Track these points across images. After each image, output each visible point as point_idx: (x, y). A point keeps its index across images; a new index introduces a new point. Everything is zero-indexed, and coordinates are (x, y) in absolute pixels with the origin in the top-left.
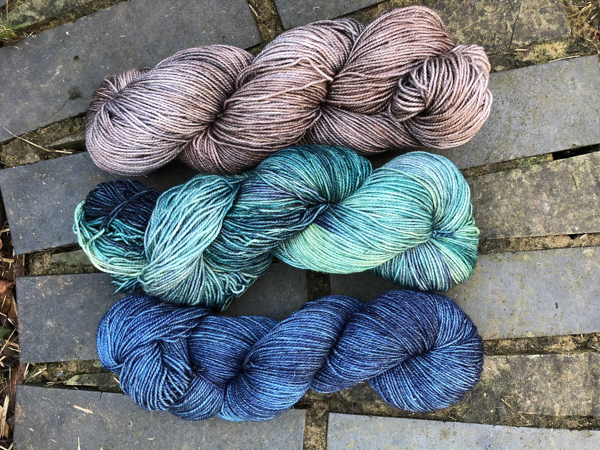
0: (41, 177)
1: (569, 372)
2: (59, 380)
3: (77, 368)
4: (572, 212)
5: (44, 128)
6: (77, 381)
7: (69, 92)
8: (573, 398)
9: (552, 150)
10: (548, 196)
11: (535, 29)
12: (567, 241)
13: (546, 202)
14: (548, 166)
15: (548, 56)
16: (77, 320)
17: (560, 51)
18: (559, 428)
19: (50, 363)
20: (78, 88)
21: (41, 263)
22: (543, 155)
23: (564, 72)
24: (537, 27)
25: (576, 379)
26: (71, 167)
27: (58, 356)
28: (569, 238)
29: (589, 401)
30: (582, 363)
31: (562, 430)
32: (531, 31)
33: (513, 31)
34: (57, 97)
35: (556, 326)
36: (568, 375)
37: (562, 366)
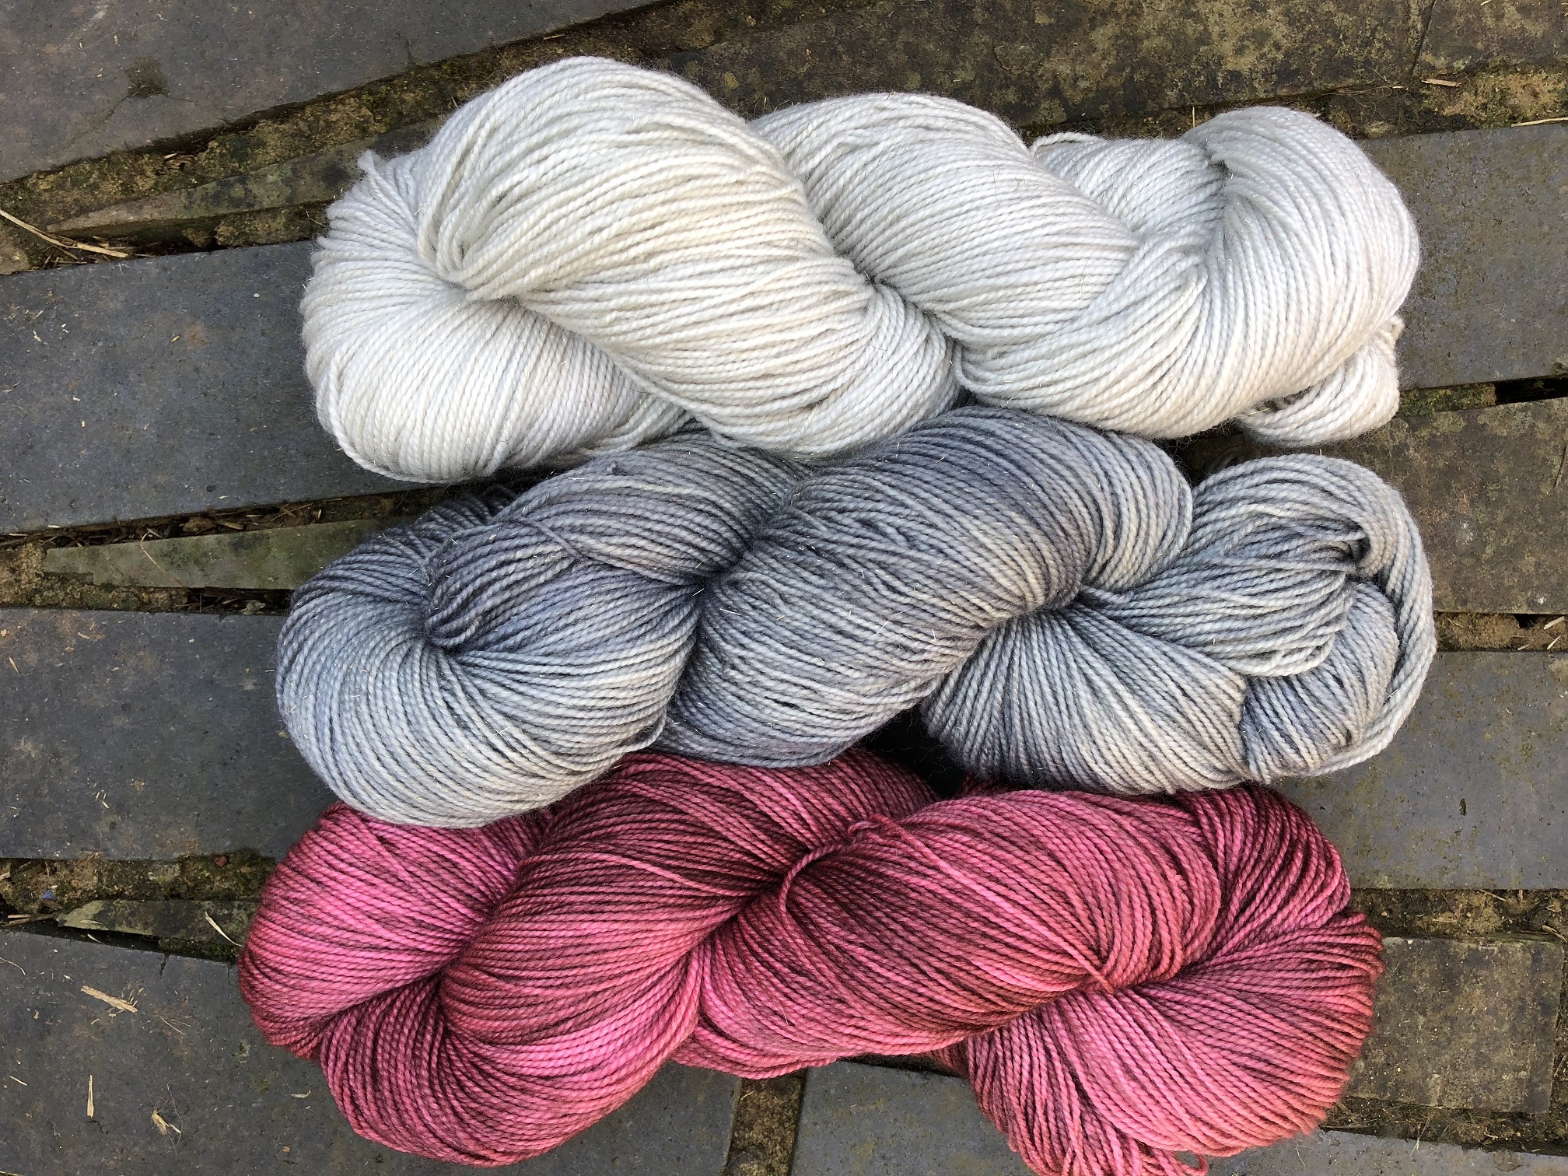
0: (28, 319)
1: (1478, 992)
2: (44, 909)
3: (100, 880)
4: (1532, 554)
5: (48, 173)
6: (95, 917)
7: (129, 73)
8: (1482, 1061)
9: (1499, 376)
10: (1472, 501)
11: (1485, 29)
12: (1508, 631)
13: (1465, 518)
14: (1482, 419)
15: (1514, 108)
16: (110, 742)
17: (1545, 99)
18: (1434, 1139)
19: (22, 861)
20: (158, 64)
21: (13, 571)
22: (1472, 386)
23: (1552, 158)
24: (1490, 22)
25: (1493, 1011)
26: (122, 298)
27: (47, 843)
28: (1516, 623)
29: (1523, 1073)
30: (1515, 969)
31: (1441, 1147)
32: (1473, 30)
33: (1426, 26)
34: (93, 84)
35: (1454, 864)
36: (1475, 999)
37: (1461, 973)
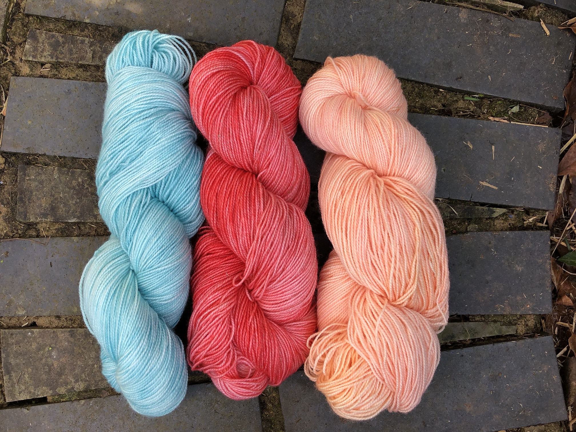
0: (524, 411)
1: (44, 205)
2: (513, 212)
3: (494, 223)
4: (33, 349)
6: (494, 212)
8: (41, 182)
9: (47, 406)
10: (53, 365)
12: (39, 322)
13: (55, 359)
14: (51, 392)
16: (492, 271)
18: (55, 157)
19: (520, 229)
21: (527, 325)
22: (55, 402)
25: (39, 199)
26: (494, 419)
27: (511, 236)
28: (37, 324)
29: (28, 178)
30: (32, 212)
31: (53, 154)
35: (53, 246)
37: (50, 211)
